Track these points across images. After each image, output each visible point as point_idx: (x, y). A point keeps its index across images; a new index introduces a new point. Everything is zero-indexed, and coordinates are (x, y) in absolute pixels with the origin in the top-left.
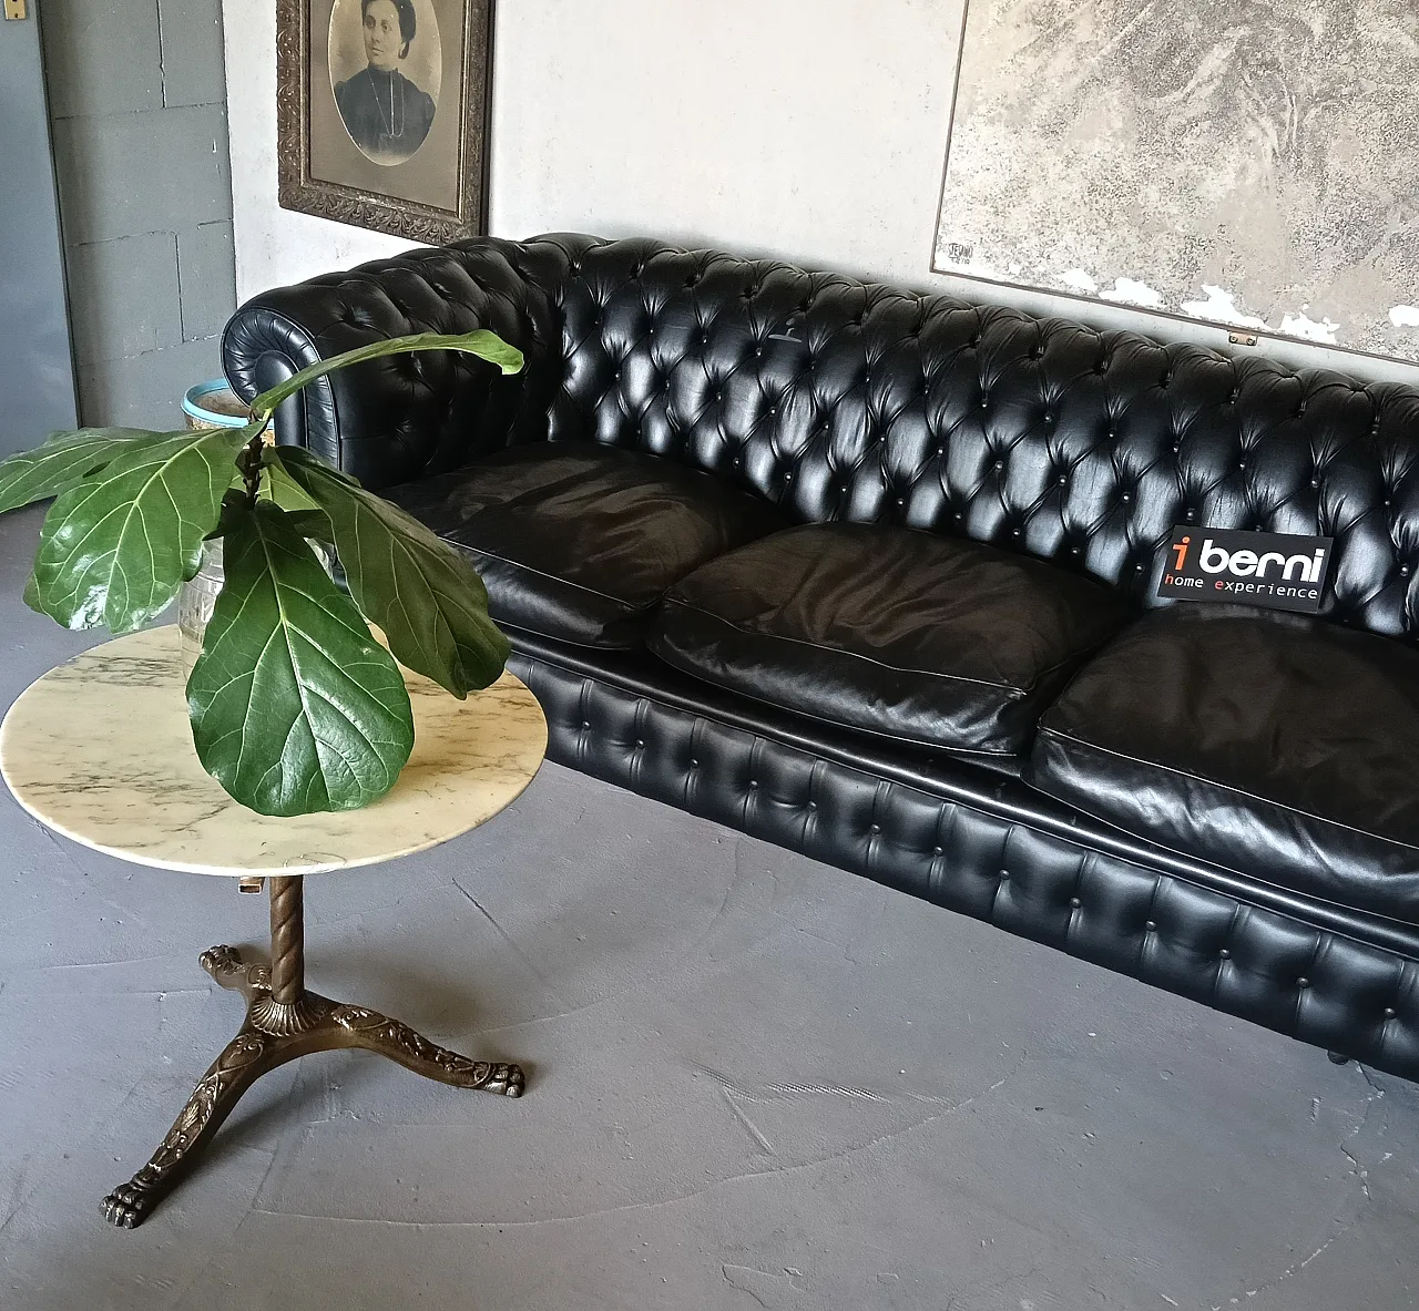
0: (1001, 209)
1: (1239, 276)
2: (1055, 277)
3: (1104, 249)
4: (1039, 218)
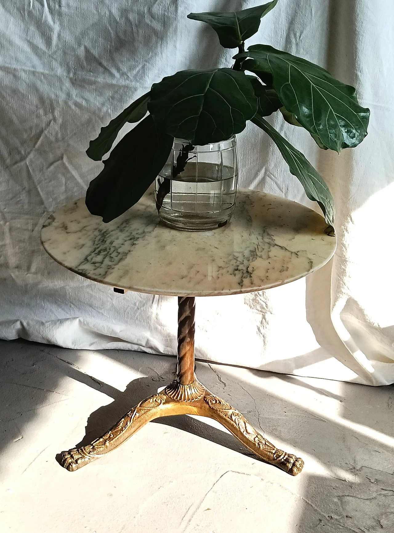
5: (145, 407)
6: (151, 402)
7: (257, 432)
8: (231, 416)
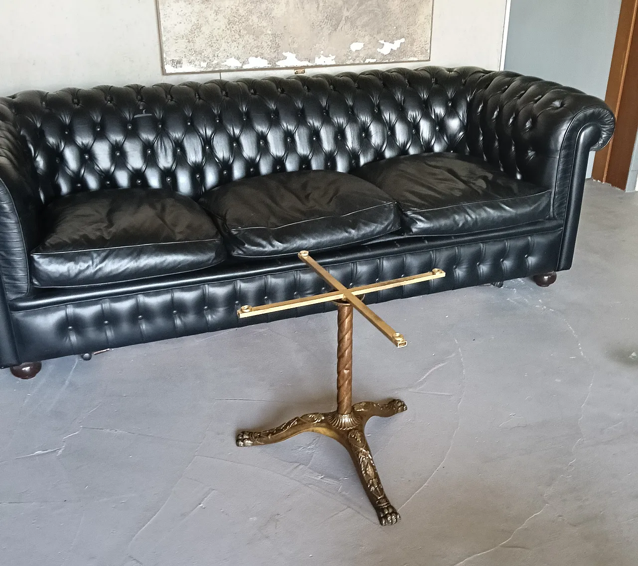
0: (191, 39)
1: (296, 46)
2: (222, 64)
3: (240, 47)
4: (209, 40)
7: (376, 476)
8: (359, 453)
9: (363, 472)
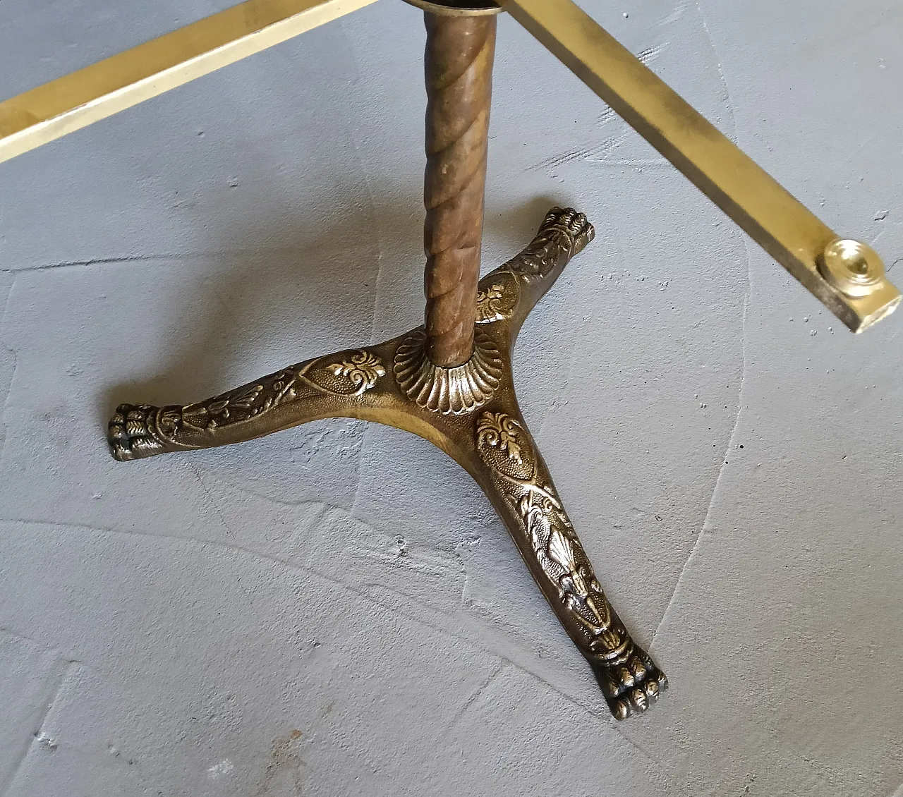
5: (316, 382)
6: (337, 372)
7: (581, 561)
8: (520, 500)
9: (540, 554)
